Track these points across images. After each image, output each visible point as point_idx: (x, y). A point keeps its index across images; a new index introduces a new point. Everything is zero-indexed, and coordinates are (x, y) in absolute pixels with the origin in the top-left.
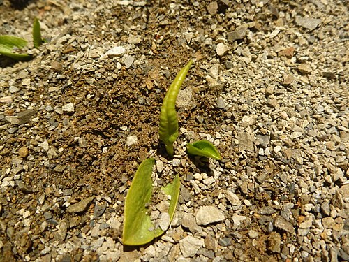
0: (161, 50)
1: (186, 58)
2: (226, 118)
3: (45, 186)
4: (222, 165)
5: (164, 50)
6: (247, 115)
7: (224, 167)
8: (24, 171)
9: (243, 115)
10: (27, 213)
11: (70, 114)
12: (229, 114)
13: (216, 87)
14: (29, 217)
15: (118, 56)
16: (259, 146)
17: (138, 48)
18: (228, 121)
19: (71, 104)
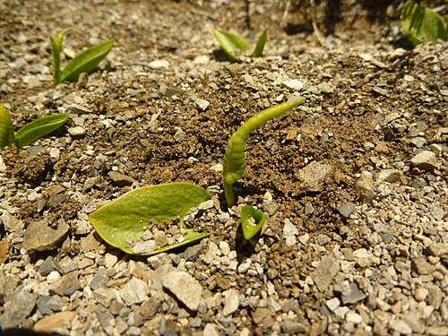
0: (345, 114)
1: (364, 138)
2: (337, 231)
3: (124, 146)
4: (267, 267)
5: (349, 117)
6: (368, 249)
7: (265, 271)
8: (124, 123)
9: (363, 246)
10: (91, 152)
11: (200, 110)
12: (344, 229)
13: (365, 190)
14: (89, 155)
15: (290, 89)
16: (338, 295)
17: (321, 97)
18: (337, 237)
19: (208, 103)
